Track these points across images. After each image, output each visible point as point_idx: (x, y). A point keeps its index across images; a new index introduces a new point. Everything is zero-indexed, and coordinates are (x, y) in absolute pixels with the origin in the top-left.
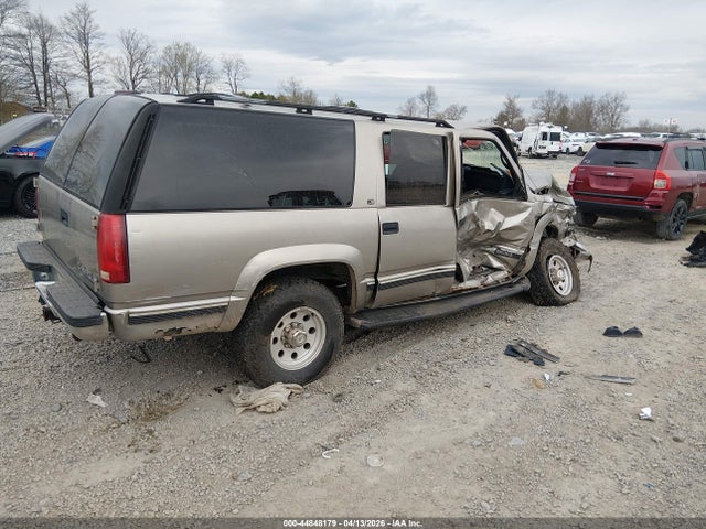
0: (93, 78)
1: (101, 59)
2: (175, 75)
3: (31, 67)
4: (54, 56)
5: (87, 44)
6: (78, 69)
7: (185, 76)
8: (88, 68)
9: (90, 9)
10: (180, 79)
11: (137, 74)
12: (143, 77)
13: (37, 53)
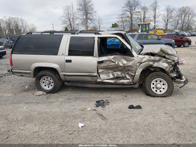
0: (156, 20)
1: (159, 15)
2: (181, 16)
3: (141, 19)
4: (147, 16)
5: (155, 11)
6: (152, 18)
7: (185, 16)
8: (155, 18)
9: (157, 1)
10: (183, 18)
11: (169, 18)
12: (171, 18)
13: (142, 16)
